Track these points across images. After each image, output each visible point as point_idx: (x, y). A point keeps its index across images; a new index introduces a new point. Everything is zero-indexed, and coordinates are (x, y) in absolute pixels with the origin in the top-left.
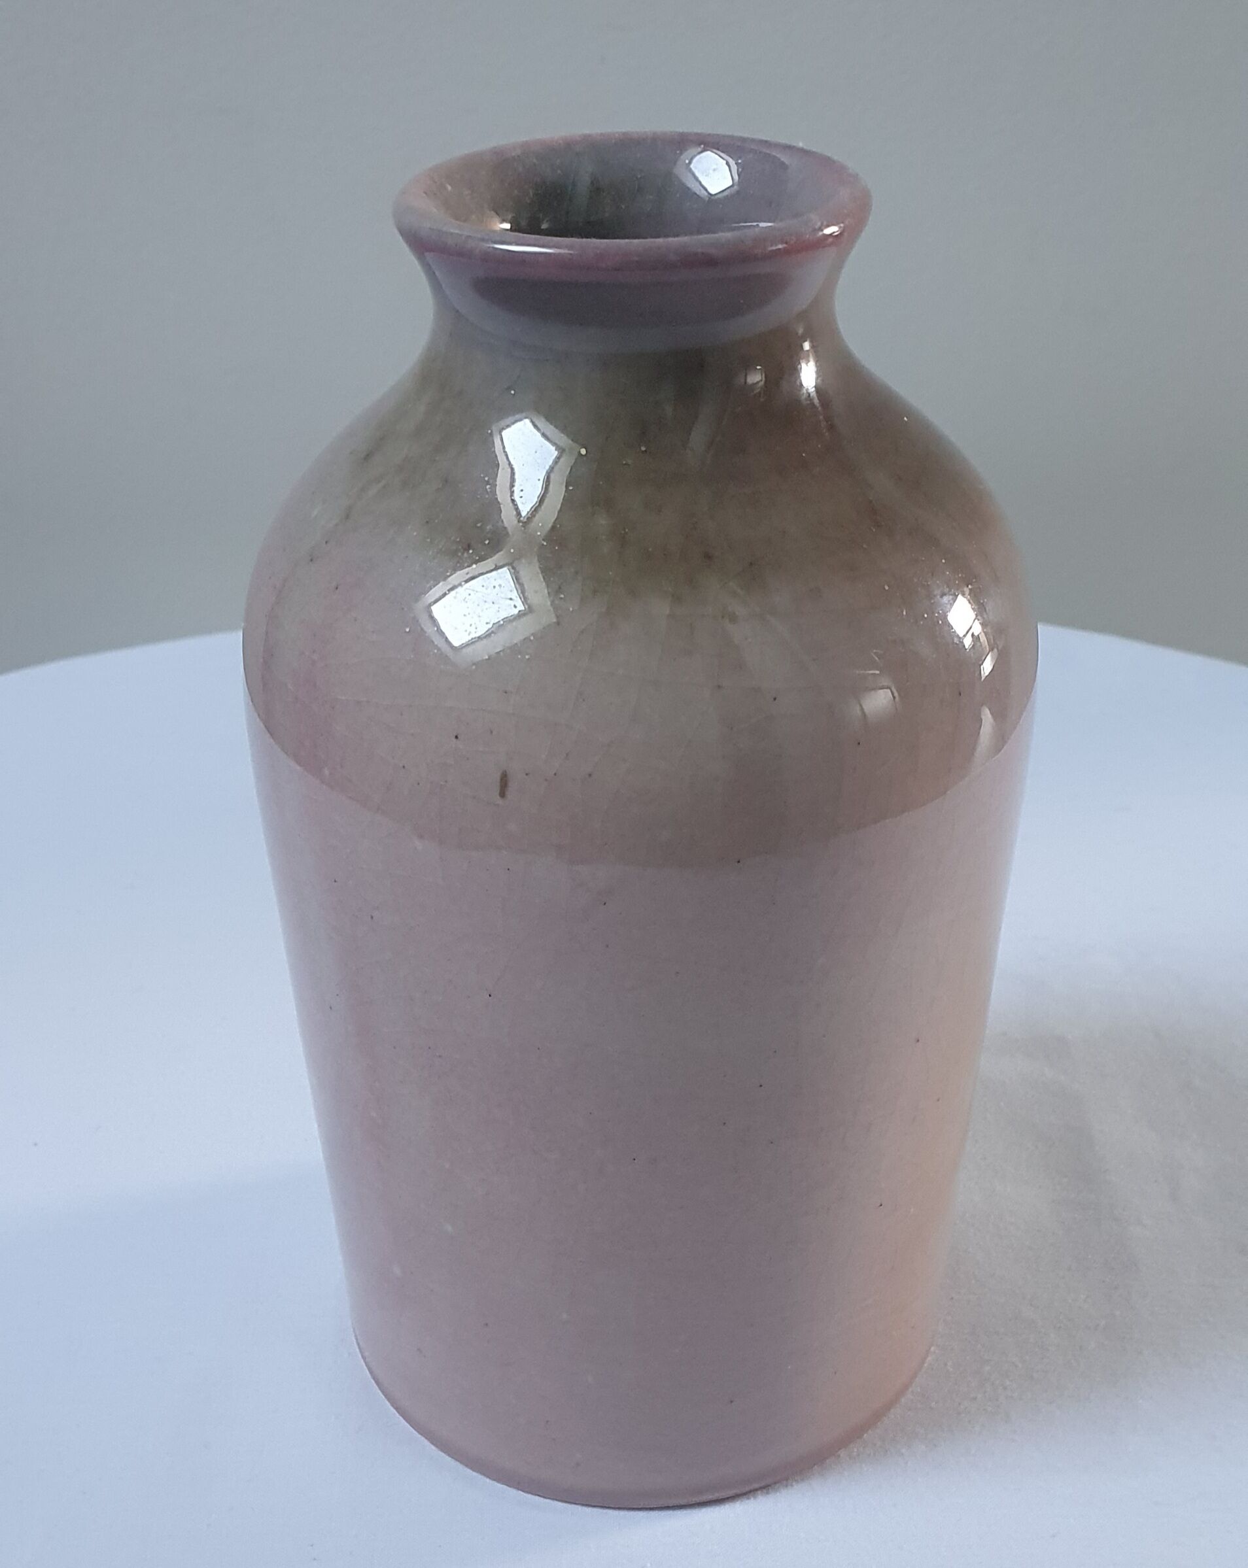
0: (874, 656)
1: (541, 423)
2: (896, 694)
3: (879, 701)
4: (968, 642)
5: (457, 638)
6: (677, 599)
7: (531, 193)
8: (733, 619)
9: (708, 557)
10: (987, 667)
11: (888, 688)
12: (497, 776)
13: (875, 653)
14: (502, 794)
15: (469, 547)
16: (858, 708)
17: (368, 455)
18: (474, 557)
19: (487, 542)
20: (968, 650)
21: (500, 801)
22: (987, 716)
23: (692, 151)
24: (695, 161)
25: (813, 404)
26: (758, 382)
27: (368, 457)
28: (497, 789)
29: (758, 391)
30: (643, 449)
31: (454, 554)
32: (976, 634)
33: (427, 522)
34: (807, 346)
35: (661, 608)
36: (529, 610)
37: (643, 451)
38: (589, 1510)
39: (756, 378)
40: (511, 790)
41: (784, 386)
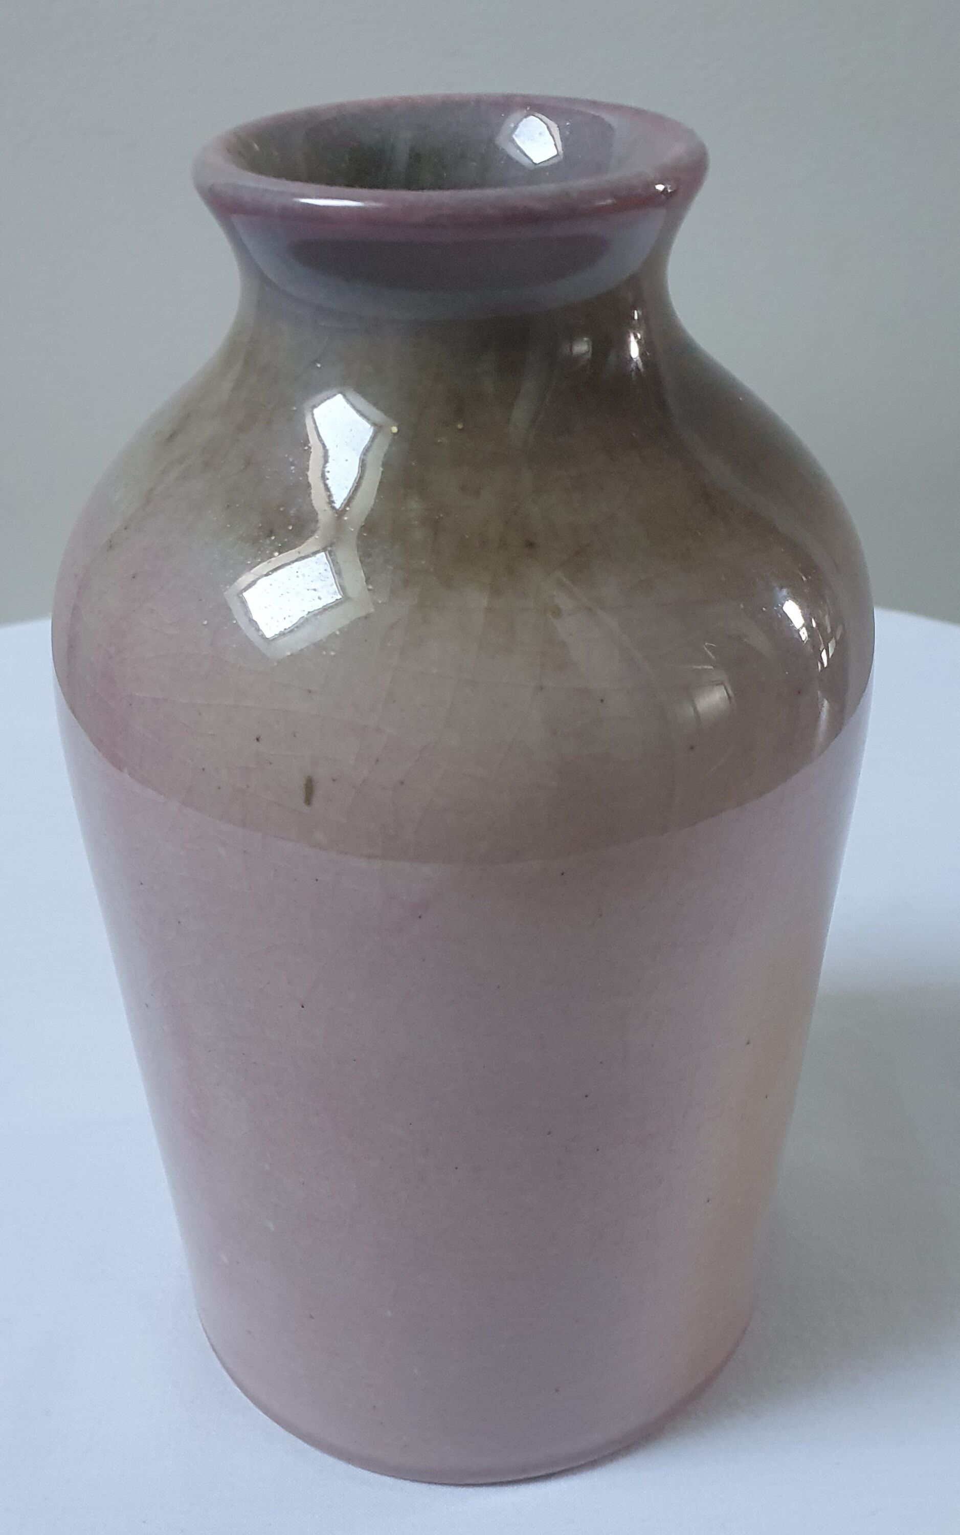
0: (706, 649)
1: (353, 396)
2: (730, 692)
3: (713, 699)
4: (804, 636)
5: (270, 630)
6: (496, 591)
7: (347, 157)
8: (557, 612)
9: (530, 545)
11: (722, 683)
12: (302, 782)
13: (710, 648)
14: (308, 800)
15: (271, 533)
16: (692, 709)
17: (171, 436)
18: (276, 543)
19: (290, 528)
20: (805, 642)
21: (305, 808)
23: (516, 115)
24: (521, 124)
26: (584, 353)
27: (172, 436)
28: (301, 794)
29: (584, 362)
30: (460, 426)
31: (255, 541)
33: (228, 506)
34: (636, 315)
35: (478, 600)
36: (346, 598)
37: (460, 430)
39: (582, 347)
40: (317, 799)
41: (612, 358)
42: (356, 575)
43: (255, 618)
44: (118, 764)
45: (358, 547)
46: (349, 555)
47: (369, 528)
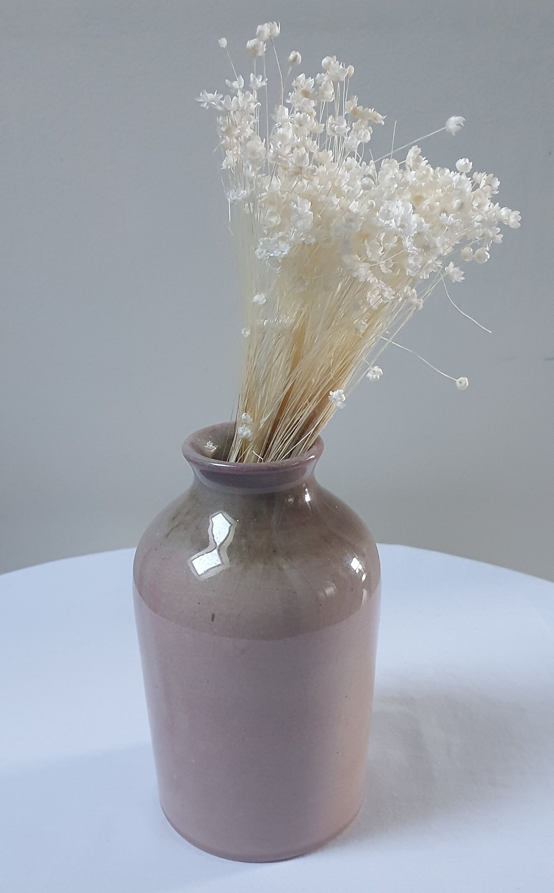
0: (329, 577)
1: (225, 514)
2: (335, 588)
3: (330, 590)
4: (357, 571)
5: (200, 572)
6: (265, 564)
9: (275, 551)
10: (364, 578)
11: (333, 586)
12: (211, 615)
14: (213, 620)
16: (323, 593)
20: (358, 574)
21: (212, 623)
22: (365, 592)
25: (307, 506)
26: (292, 501)
28: (211, 619)
29: (292, 503)
30: (256, 520)
31: (199, 550)
32: (360, 569)
33: (191, 540)
34: (307, 490)
35: (261, 566)
36: (223, 563)
38: (241, 863)
39: (291, 500)
40: (215, 619)
41: (300, 501)
42: (226, 559)
43: (196, 570)
44: (155, 610)
45: (227, 552)
46: (224, 554)
47: (231, 547)
